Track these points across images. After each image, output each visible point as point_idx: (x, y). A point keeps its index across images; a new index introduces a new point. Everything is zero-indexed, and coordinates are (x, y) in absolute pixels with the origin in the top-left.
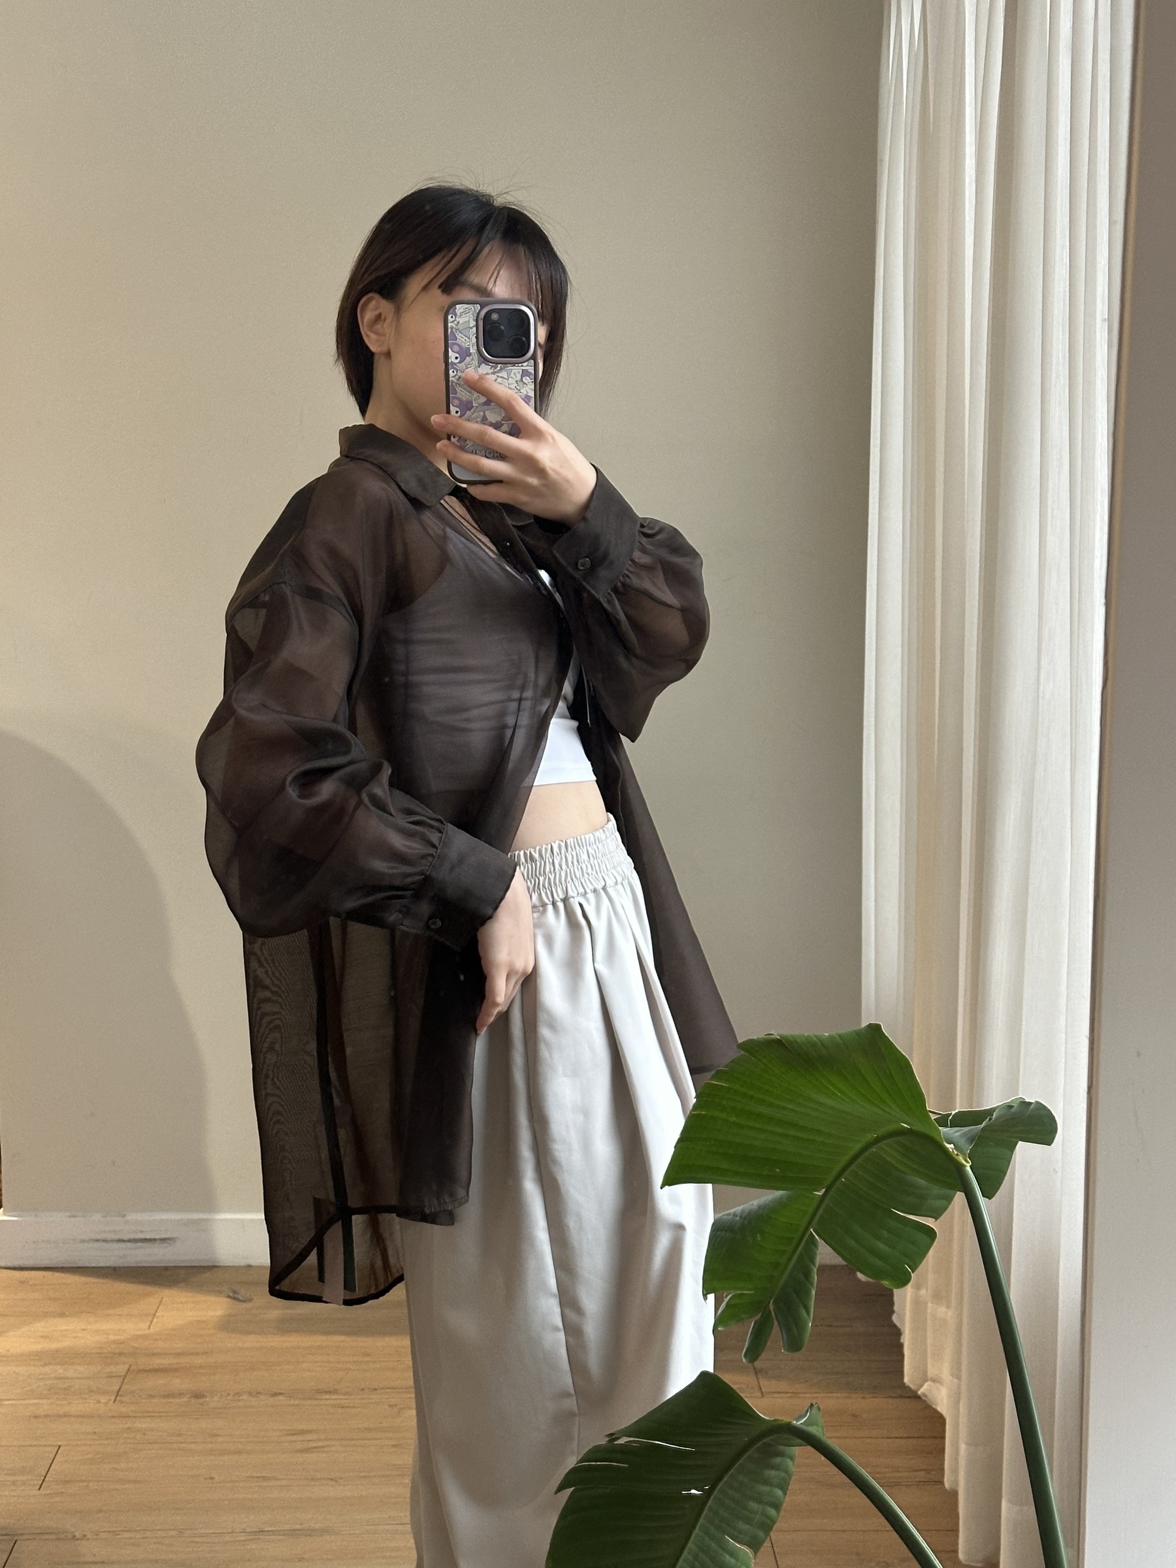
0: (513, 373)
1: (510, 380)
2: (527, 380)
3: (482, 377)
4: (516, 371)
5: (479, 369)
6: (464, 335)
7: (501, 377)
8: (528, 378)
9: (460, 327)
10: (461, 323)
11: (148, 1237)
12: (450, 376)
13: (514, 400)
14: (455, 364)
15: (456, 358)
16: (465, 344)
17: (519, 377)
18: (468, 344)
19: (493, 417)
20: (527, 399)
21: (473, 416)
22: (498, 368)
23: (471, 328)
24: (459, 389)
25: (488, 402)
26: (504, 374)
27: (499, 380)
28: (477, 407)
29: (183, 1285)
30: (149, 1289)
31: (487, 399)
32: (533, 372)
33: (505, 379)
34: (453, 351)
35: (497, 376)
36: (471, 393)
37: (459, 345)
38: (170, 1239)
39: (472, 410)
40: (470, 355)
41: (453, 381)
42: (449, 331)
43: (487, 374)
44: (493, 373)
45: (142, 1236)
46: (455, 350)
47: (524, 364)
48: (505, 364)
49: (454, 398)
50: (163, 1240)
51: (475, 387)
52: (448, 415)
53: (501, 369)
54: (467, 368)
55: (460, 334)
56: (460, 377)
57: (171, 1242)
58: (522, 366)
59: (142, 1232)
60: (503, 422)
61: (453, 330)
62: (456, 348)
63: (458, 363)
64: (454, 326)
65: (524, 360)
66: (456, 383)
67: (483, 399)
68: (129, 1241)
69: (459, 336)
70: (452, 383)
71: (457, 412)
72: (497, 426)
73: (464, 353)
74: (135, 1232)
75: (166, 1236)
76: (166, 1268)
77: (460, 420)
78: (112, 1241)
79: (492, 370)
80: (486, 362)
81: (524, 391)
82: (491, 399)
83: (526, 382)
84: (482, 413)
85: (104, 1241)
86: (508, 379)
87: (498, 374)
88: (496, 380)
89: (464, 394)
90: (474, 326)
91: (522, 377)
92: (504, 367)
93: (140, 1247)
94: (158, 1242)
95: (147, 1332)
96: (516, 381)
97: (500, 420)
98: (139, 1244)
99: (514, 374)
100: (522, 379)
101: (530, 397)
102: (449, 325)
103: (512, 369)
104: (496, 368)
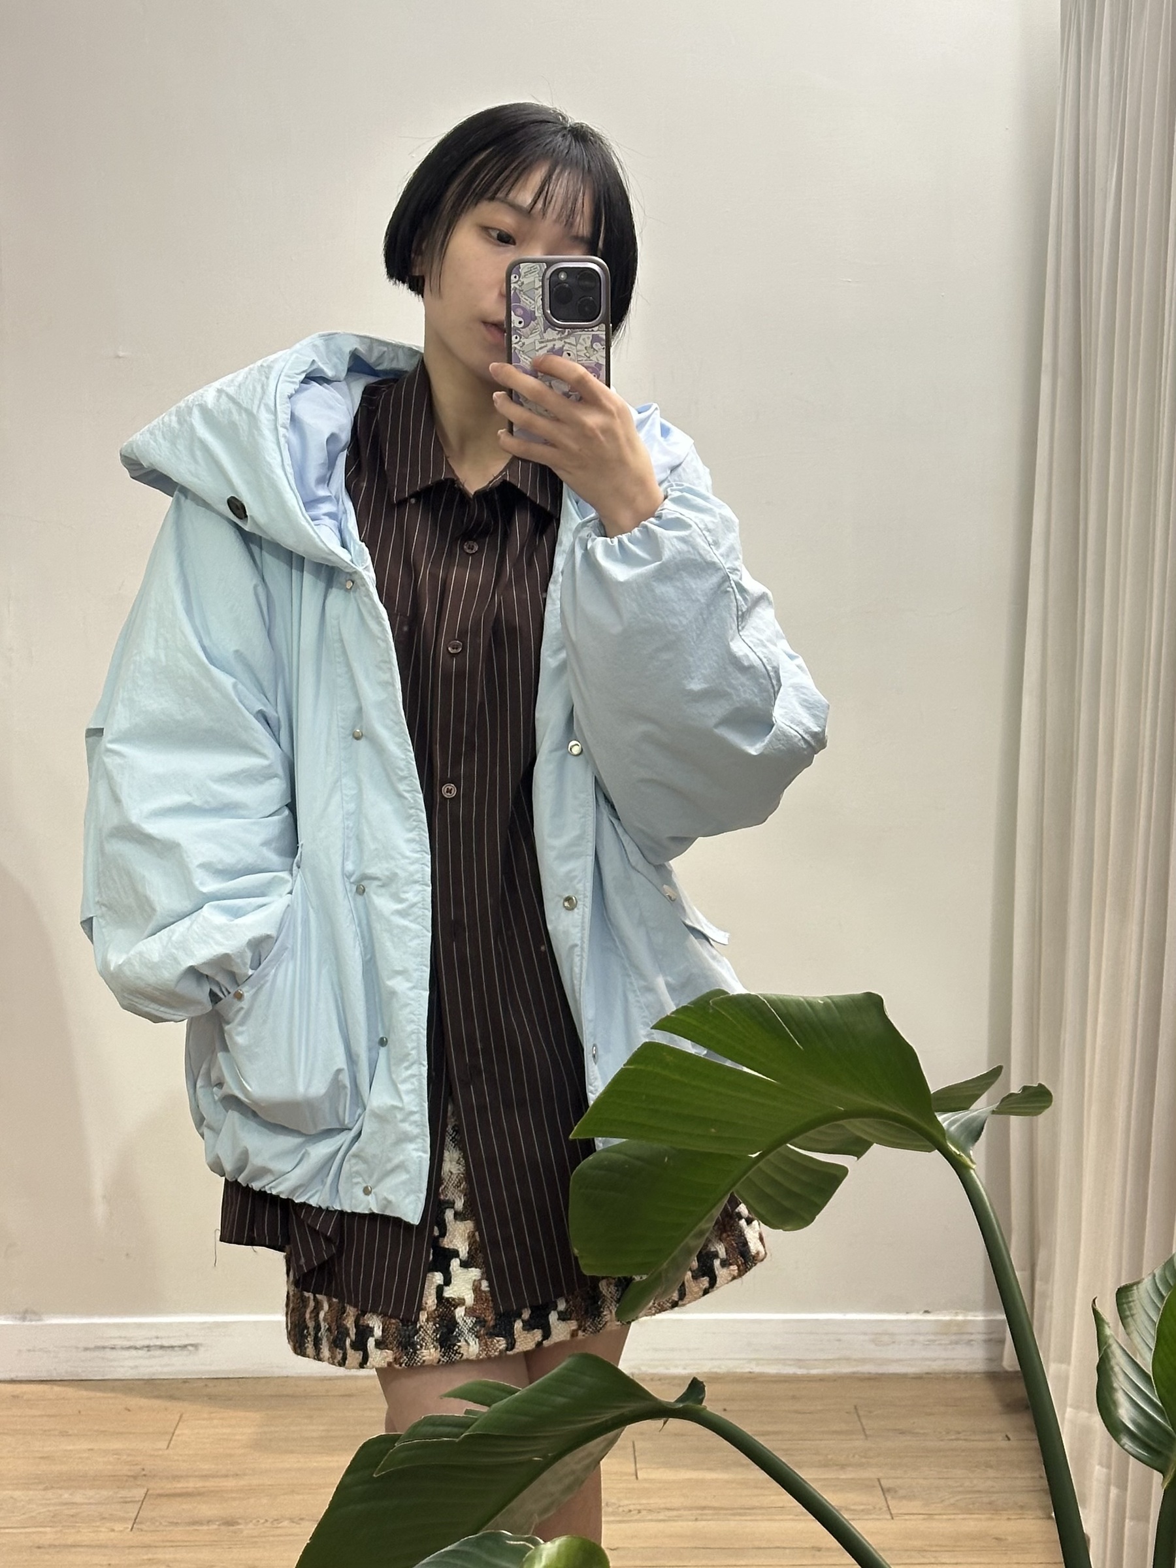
0: (582, 337)
1: (579, 347)
2: (597, 346)
4: (586, 337)
5: (545, 334)
6: (529, 297)
7: (569, 343)
9: (524, 288)
10: (525, 283)
12: (513, 342)
14: (518, 329)
15: (520, 323)
16: (530, 306)
17: (588, 343)
18: (533, 306)
20: (596, 368)
22: (566, 334)
23: (537, 289)
26: (572, 340)
32: (604, 337)
34: (516, 314)
35: (566, 342)
38: (192, 1345)
40: (536, 318)
44: (561, 339)
45: (158, 1342)
46: (518, 313)
47: (594, 328)
48: (574, 328)
50: (184, 1347)
53: (569, 334)
54: (531, 334)
55: (524, 296)
56: (524, 344)
57: (192, 1349)
58: (592, 330)
59: (158, 1337)
61: (517, 291)
62: (520, 311)
63: (522, 328)
64: (518, 287)
65: (594, 324)
68: (143, 1348)
70: (515, 350)
75: (188, 1343)
76: (184, 1381)
79: (559, 336)
80: (552, 326)
81: (595, 359)
83: (596, 348)
86: (576, 346)
87: (567, 340)
90: (539, 287)
91: (592, 343)
92: (573, 332)
98: (152, 1352)
99: (584, 340)
101: (601, 364)
103: (581, 335)
104: (563, 334)
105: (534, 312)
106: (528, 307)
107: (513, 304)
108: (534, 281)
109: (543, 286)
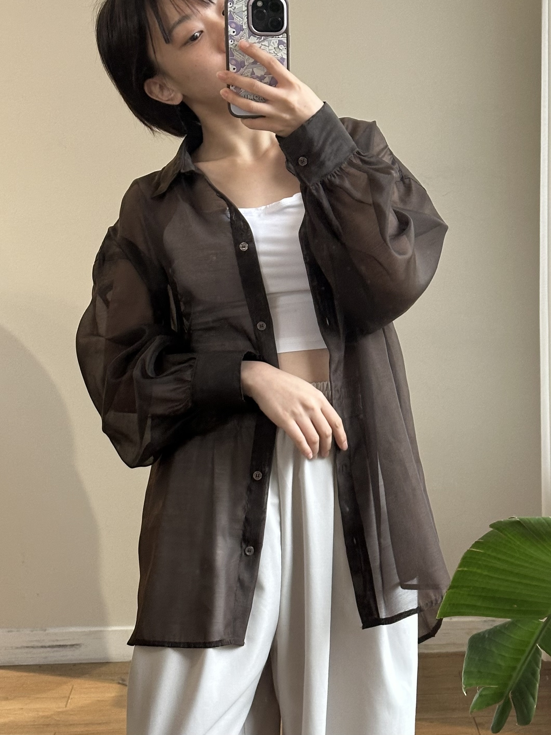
0: (272, 41)
1: (270, 48)
2: (282, 47)
3: (251, 45)
4: (274, 41)
5: (249, 39)
6: (239, 16)
7: (264, 45)
8: (282, 45)
9: (235, 10)
10: (236, 8)
11: (62, 643)
12: (229, 44)
13: (273, 61)
14: (233, 36)
15: (234, 32)
16: (240, 22)
17: (276, 45)
18: (242, 22)
19: (259, 72)
20: (281, 60)
21: (245, 71)
22: (262, 39)
23: (244, 12)
24: (235, 53)
25: (255, 62)
26: (266, 43)
27: (263, 47)
28: (248, 65)
29: (87, 675)
30: (64, 679)
31: (255, 60)
32: (286, 41)
33: (267, 46)
34: (231, 27)
35: (262, 44)
36: (244, 56)
37: (235, 23)
38: (77, 645)
39: (245, 67)
40: (243, 30)
41: (231, 48)
42: (229, 13)
43: (255, 43)
44: (259, 42)
45: (58, 643)
46: (232, 26)
47: (279, 36)
48: (267, 36)
49: (232, 59)
50: (72, 646)
51: (246, 51)
52: (227, 71)
53: (264, 40)
54: (241, 39)
55: (236, 16)
56: (236, 45)
57: (78, 647)
58: (278, 37)
59: (57, 640)
60: (265, 76)
61: (231, 13)
62: (233, 25)
63: (235, 35)
64: (232, 10)
65: (280, 34)
66: (234, 49)
67: (252, 60)
68: (49, 647)
69: (235, 16)
70: (230, 49)
71: (234, 69)
72: (261, 79)
73: (239, 29)
74: (54, 641)
75: (74, 643)
76: (75, 665)
77: (236, 75)
78: (38, 647)
79: (258, 40)
80: (254, 35)
81: (280, 55)
82: (257, 60)
83: (281, 49)
84: (251, 70)
85: (32, 647)
86: (269, 47)
87: (263, 43)
88: (260, 47)
89: (238, 56)
90: (245, 10)
91: (278, 45)
92: (266, 38)
93: (57, 651)
94: (68, 646)
95: (65, 709)
96: (274, 48)
97: (263, 74)
98: (55, 649)
99: (273, 43)
100: (278, 47)
101: (284, 59)
102: (229, 9)
103: (271, 40)
104: (261, 39)
105: (242, 25)
106: (239, 23)
107: (229, 21)
108: (242, 6)
109: (248, 10)
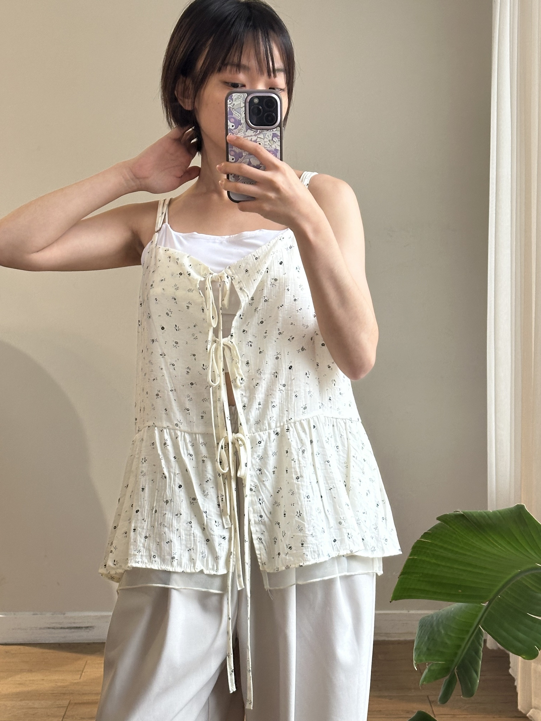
0: (267, 134)
5: (246, 133)
6: (238, 112)
8: (276, 138)
9: (234, 107)
10: (235, 104)
11: (78, 626)
14: (232, 129)
15: (233, 126)
18: (240, 117)
20: (275, 151)
21: (243, 161)
23: (242, 108)
26: (261, 136)
28: (245, 156)
30: (79, 655)
32: (279, 134)
33: (263, 138)
34: (230, 122)
35: (257, 138)
37: (234, 118)
39: (243, 158)
40: (241, 124)
48: (263, 129)
49: (231, 151)
53: (260, 133)
54: (239, 132)
57: (91, 628)
58: (273, 131)
59: (74, 623)
61: (231, 108)
62: (232, 120)
65: (274, 127)
68: (67, 628)
69: (234, 112)
71: (233, 159)
73: (238, 123)
74: (71, 623)
75: (88, 626)
76: (89, 644)
77: (235, 164)
78: (58, 628)
79: (254, 134)
80: (251, 129)
81: (273, 147)
83: (275, 141)
84: (248, 160)
85: (53, 628)
93: (75, 632)
94: (83, 629)
95: (79, 681)
96: (269, 140)
98: (73, 630)
100: (272, 139)
101: (278, 150)
104: (257, 132)
105: (241, 120)
106: (237, 118)
107: (229, 116)
108: (241, 103)
109: (245, 106)
